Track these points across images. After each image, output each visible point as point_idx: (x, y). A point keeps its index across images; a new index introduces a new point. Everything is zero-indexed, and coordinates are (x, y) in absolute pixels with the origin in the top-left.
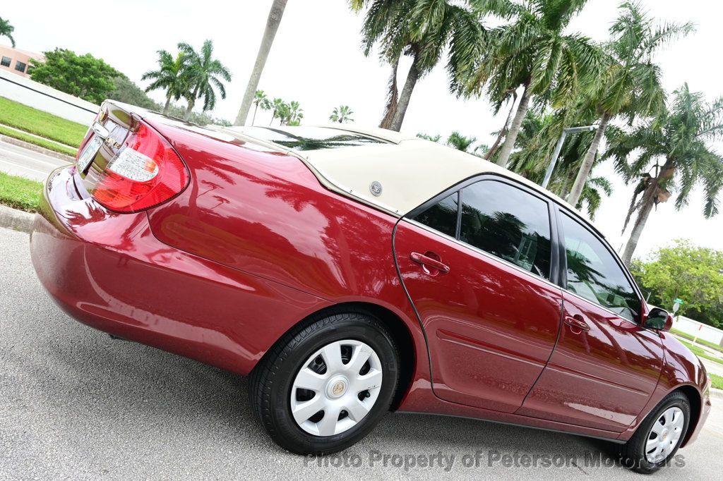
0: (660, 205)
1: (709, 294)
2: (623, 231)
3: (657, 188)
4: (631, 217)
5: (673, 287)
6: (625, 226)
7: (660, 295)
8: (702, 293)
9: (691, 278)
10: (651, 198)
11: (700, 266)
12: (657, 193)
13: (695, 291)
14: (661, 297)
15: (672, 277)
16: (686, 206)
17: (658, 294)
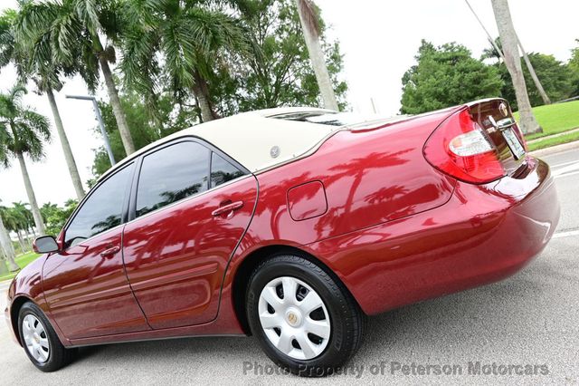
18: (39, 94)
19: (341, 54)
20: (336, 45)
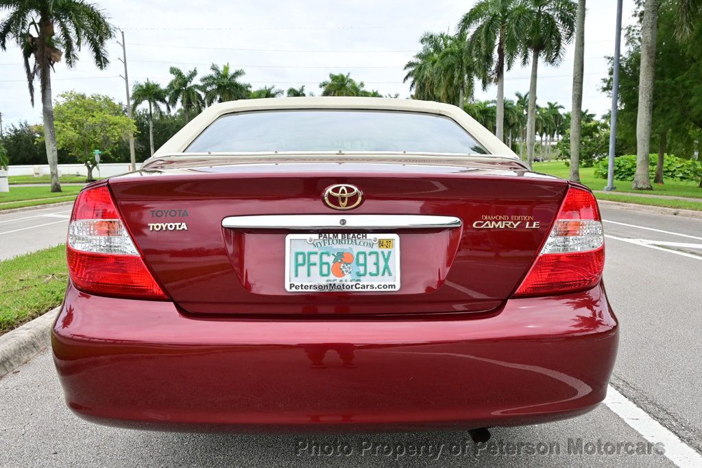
0: (56, 65)
1: (113, 136)
2: (32, 100)
3: (47, 49)
4: (34, 84)
5: (81, 140)
6: (32, 95)
7: (71, 152)
8: (108, 138)
9: (93, 126)
10: (46, 60)
11: (95, 114)
12: (48, 53)
13: (102, 138)
14: (73, 154)
15: (77, 131)
16: (76, 61)
17: (70, 152)
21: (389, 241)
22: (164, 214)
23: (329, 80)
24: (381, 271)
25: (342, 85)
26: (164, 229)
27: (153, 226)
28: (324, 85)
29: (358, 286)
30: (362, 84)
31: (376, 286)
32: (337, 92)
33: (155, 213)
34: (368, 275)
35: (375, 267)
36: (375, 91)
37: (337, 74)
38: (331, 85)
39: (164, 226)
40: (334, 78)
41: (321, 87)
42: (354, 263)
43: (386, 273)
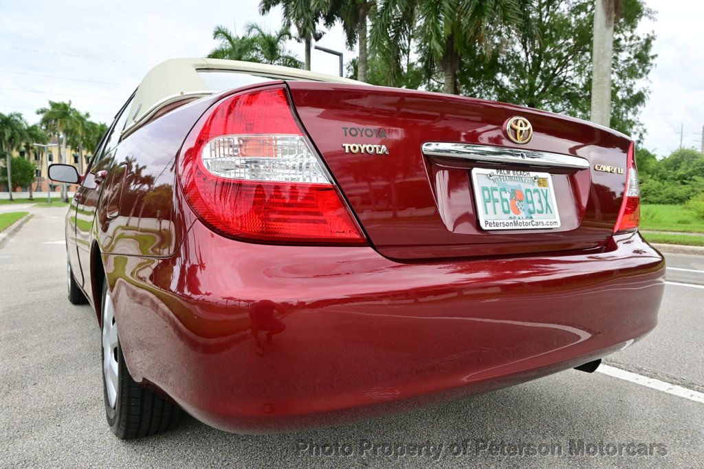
18: (299, 41)
19: (651, 53)
20: (648, 41)
21: (545, 179)
22: (359, 133)
23: (49, 108)
24: (545, 209)
25: (64, 113)
26: (363, 151)
27: (349, 147)
28: (42, 112)
29: (534, 223)
30: (88, 115)
31: (545, 223)
32: (59, 120)
33: (348, 131)
34: (536, 212)
35: (539, 204)
36: (103, 123)
37: (57, 101)
38: (51, 113)
39: (363, 148)
40: (54, 105)
41: (38, 113)
42: (524, 201)
43: (549, 211)
